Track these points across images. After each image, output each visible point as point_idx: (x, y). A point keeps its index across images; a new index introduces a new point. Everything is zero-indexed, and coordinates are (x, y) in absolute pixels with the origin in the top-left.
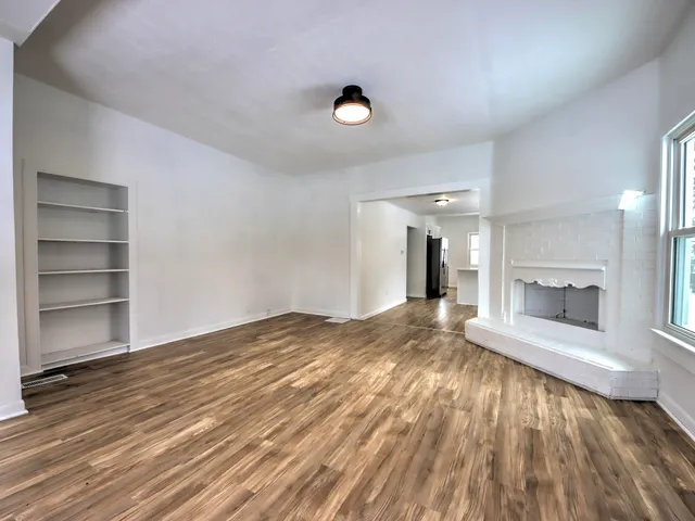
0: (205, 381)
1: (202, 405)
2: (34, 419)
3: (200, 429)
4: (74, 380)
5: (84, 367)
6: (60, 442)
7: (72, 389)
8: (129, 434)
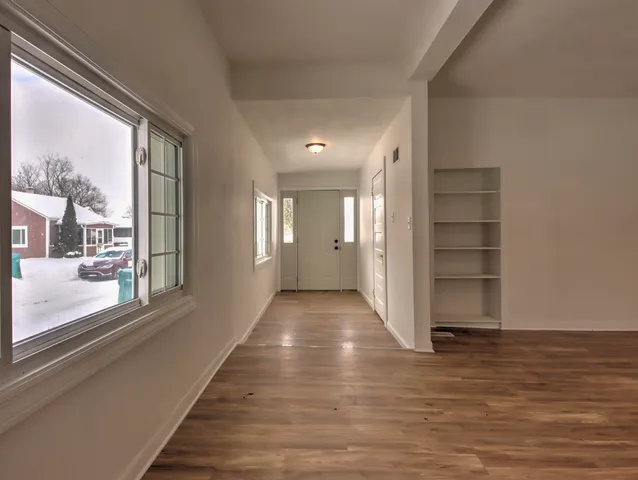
0: (591, 380)
1: (589, 400)
2: (439, 357)
3: (588, 420)
4: (458, 339)
5: (465, 332)
6: (460, 379)
7: (460, 346)
8: (512, 395)
